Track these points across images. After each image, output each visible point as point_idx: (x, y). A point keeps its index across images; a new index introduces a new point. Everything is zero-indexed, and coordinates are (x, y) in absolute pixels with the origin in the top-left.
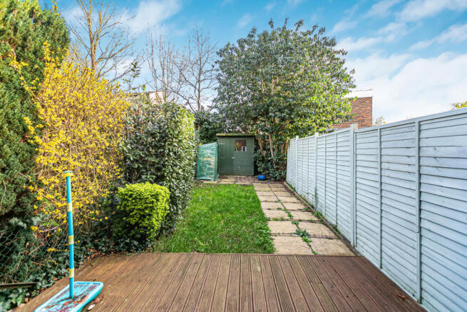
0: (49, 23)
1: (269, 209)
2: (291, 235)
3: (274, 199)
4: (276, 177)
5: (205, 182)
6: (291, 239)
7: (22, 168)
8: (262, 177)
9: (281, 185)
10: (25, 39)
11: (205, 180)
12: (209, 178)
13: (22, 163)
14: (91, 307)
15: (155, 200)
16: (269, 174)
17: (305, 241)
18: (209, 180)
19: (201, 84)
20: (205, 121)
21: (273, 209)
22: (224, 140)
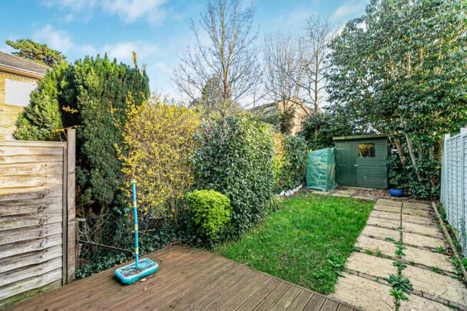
0: (130, 78)
1: (371, 237)
2: (377, 279)
3: (396, 224)
4: (420, 194)
5: (316, 192)
6: (373, 285)
7: (116, 176)
8: (396, 191)
9: (426, 206)
10: (117, 93)
11: (315, 189)
12: (320, 188)
13: (115, 172)
14: (144, 280)
15: (209, 206)
16: (408, 188)
17: (396, 296)
18: (320, 190)
19: (318, 84)
20: (323, 124)
21: (379, 238)
22: (343, 144)
